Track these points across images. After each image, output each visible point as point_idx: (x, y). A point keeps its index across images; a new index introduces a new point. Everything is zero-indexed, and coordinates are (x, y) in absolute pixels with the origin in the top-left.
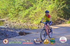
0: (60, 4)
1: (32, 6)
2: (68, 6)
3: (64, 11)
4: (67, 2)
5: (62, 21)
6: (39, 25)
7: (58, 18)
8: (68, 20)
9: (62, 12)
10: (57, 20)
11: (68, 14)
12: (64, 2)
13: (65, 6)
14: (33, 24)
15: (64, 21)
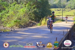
0: (31, 8)
1: (5, 10)
2: (39, 10)
3: (35, 14)
4: (37, 6)
5: (33, 23)
6: (11, 28)
7: (30, 21)
8: (38, 22)
9: (33, 15)
10: (28, 23)
11: (38, 17)
12: (34, 6)
13: (35, 9)
14: (5, 27)
15: (35, 24)
